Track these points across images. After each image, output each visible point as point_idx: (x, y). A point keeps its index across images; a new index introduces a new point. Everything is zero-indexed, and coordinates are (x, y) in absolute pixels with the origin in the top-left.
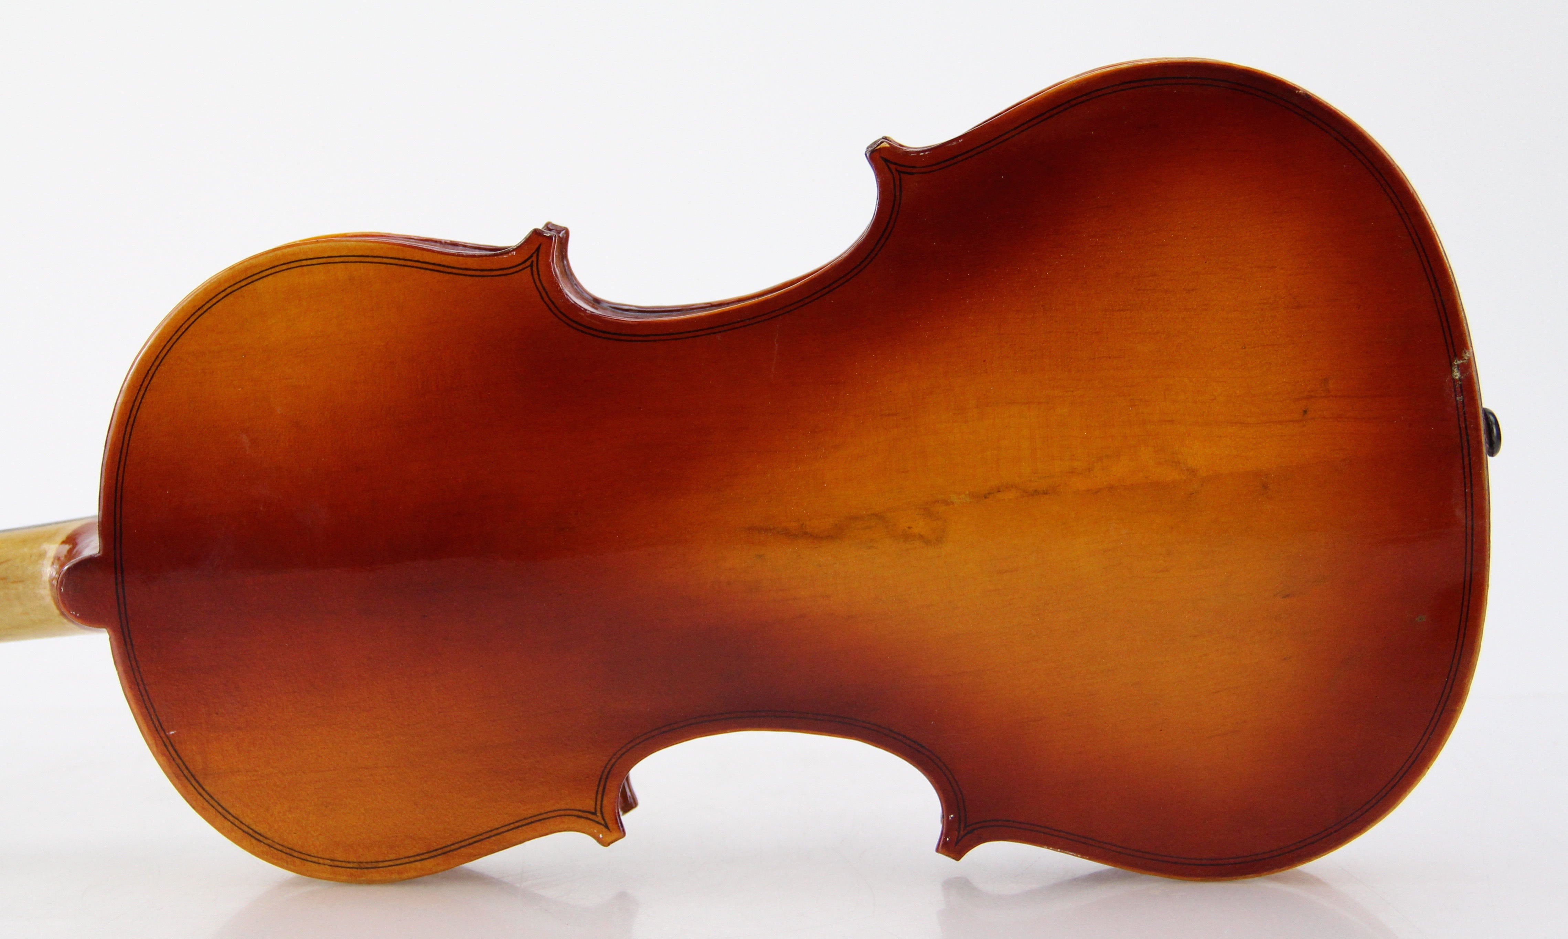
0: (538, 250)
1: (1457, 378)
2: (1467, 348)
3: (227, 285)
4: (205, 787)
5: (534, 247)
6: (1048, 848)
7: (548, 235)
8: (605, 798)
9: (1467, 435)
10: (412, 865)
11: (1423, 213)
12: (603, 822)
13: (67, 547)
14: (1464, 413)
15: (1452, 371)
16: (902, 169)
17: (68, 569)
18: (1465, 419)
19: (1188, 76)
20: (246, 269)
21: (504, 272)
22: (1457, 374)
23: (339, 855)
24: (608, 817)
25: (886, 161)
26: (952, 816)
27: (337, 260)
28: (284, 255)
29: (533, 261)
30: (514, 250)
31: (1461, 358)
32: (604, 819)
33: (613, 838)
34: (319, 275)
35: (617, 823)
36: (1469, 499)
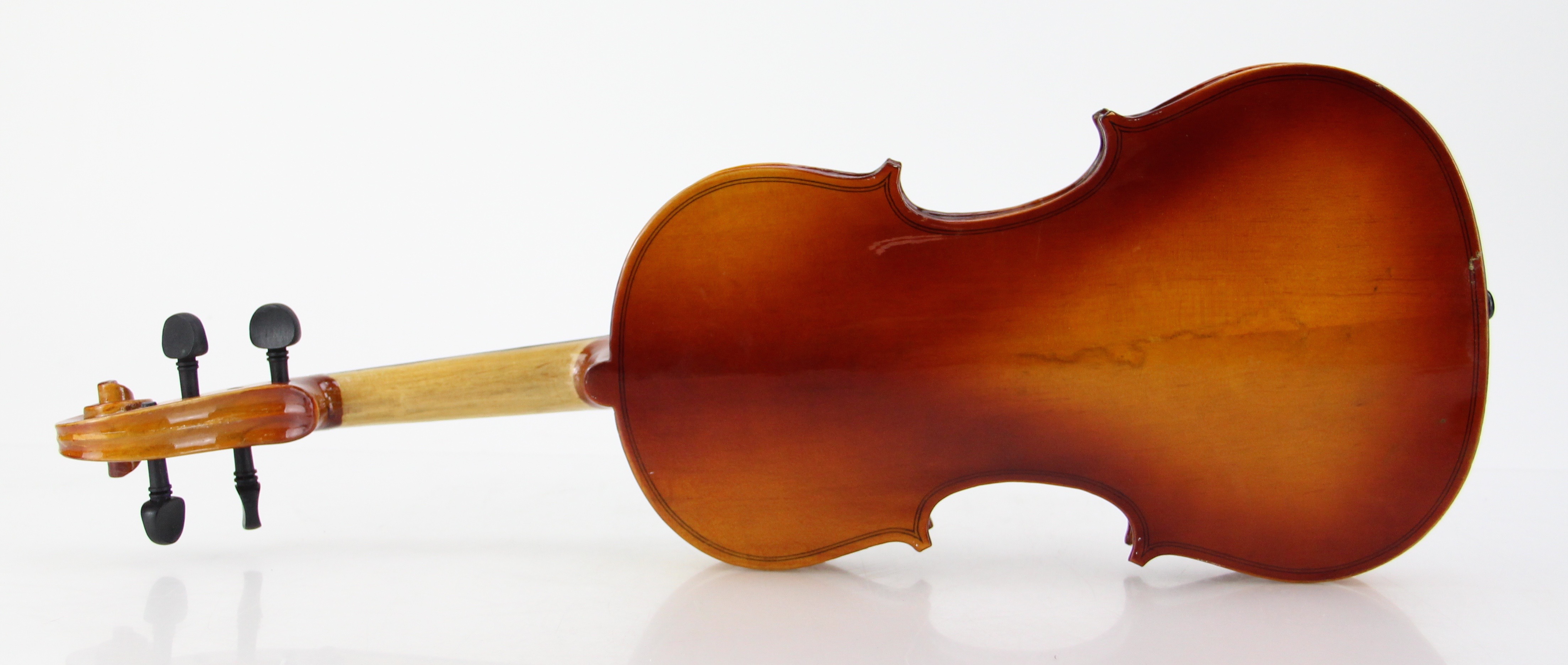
0: (889, 176)
1: (1472, 269)
2: (1479, 251)
3: (693, 195)
4: (671, 507)
5: (887, 174)
6: (1200, 560)
7: (896, 166)
8: (921, 522)
9: (1477, 306)
10: (798, 560)
11: (1453, 164)
12: (918, 537)
13: (584, 356)
14: (1476, 292)
15: (1468, 265)
16: (1122, 129)
17: (590, 370)
18: (1476, 296)
19: (1307, 74)
20: (706, 185)
21: (868, 189)
22: (1472, 267)
23: (753, 552)
24: (922, 533)
25: (1113, 124)
26: (1140, 538)
27: (763, 180)
28: (730, 177)
29: (885, 183)
30: (874, 176)
31: (1475, 257)
32: (919, 534)
33: (924, 547)
34: (752, 189)
35: (927, 537)
36: (1476, 346)
